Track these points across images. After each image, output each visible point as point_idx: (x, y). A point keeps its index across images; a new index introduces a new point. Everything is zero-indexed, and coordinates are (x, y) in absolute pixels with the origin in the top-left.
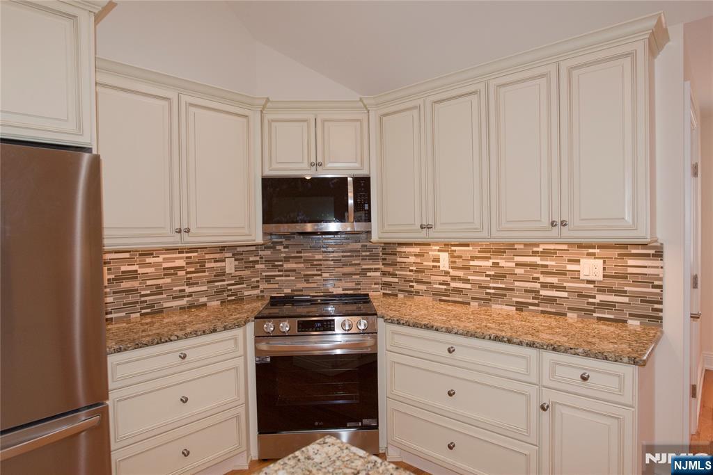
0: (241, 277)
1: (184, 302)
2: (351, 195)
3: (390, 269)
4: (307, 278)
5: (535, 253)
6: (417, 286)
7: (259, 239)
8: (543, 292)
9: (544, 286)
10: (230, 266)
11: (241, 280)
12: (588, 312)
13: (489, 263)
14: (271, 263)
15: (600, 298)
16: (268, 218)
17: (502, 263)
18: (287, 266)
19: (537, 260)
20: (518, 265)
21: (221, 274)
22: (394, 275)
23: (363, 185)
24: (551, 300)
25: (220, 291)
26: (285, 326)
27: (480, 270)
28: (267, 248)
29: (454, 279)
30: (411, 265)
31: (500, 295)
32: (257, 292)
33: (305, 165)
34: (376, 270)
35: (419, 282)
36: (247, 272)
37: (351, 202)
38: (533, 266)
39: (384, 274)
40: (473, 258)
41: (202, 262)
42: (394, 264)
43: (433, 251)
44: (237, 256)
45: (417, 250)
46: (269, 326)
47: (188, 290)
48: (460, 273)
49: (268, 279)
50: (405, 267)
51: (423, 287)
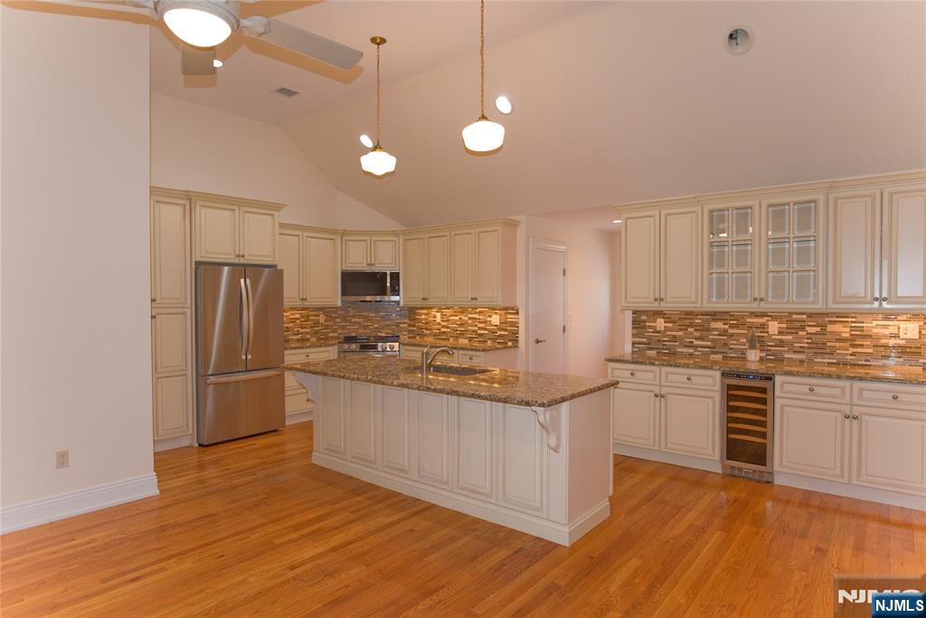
0: (327, 326)
1: (299, 337)
2: (388, 281)
3: (412, 323)
4: (365, 327)
5: (476, 313)
6: (426, 332)
7: (339, 304)
8: (479, 332)
9: (480, 328)
10: (322, 319)
11: (327, 327)
12: (495, 339)
13: (457, 318)
14: (344, 319)
15: (499, 333)
16: (344, 293)
17: (463, 318)
18: (353, 320)
19: (476, 316)
20: (470, 318)
21: (317, 323)
22: (414, 326)
23: (395, 277)
24: (482, 335)
25: (317, 332)
26: (353, 346)
27: (454, 322)
28: (343, 310)
29: (443, 327)
30: (423, 319)
31: (462, 334)
32: (336, 334)
33: (365, 265)
34: (405, 323)
35: (427, 329)
36: (331, 323)
37: (388, 284)
38: (475, 319)
39: (409, 325)
40: (451, 316)
41: (308, 316)
42: (414, 319)
43: (434, 312)
44: (326, 314)
45: (425, 311)
46: (346, 346)
47: (301, 330)
48: (445, 324)
49: (343, 327)
50: (420, 321)
51: (429, 332)
